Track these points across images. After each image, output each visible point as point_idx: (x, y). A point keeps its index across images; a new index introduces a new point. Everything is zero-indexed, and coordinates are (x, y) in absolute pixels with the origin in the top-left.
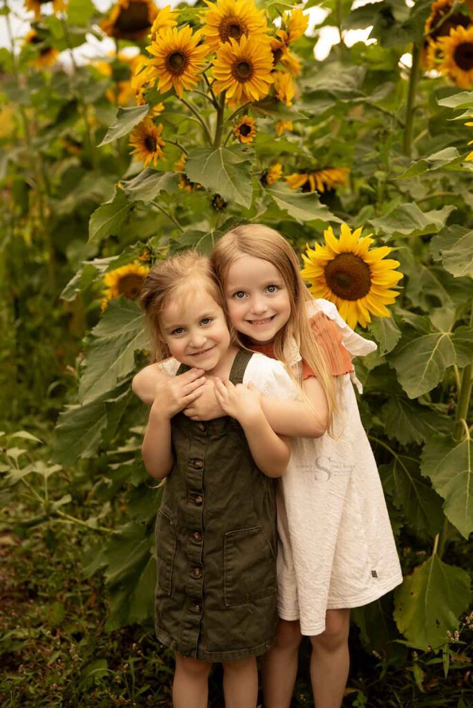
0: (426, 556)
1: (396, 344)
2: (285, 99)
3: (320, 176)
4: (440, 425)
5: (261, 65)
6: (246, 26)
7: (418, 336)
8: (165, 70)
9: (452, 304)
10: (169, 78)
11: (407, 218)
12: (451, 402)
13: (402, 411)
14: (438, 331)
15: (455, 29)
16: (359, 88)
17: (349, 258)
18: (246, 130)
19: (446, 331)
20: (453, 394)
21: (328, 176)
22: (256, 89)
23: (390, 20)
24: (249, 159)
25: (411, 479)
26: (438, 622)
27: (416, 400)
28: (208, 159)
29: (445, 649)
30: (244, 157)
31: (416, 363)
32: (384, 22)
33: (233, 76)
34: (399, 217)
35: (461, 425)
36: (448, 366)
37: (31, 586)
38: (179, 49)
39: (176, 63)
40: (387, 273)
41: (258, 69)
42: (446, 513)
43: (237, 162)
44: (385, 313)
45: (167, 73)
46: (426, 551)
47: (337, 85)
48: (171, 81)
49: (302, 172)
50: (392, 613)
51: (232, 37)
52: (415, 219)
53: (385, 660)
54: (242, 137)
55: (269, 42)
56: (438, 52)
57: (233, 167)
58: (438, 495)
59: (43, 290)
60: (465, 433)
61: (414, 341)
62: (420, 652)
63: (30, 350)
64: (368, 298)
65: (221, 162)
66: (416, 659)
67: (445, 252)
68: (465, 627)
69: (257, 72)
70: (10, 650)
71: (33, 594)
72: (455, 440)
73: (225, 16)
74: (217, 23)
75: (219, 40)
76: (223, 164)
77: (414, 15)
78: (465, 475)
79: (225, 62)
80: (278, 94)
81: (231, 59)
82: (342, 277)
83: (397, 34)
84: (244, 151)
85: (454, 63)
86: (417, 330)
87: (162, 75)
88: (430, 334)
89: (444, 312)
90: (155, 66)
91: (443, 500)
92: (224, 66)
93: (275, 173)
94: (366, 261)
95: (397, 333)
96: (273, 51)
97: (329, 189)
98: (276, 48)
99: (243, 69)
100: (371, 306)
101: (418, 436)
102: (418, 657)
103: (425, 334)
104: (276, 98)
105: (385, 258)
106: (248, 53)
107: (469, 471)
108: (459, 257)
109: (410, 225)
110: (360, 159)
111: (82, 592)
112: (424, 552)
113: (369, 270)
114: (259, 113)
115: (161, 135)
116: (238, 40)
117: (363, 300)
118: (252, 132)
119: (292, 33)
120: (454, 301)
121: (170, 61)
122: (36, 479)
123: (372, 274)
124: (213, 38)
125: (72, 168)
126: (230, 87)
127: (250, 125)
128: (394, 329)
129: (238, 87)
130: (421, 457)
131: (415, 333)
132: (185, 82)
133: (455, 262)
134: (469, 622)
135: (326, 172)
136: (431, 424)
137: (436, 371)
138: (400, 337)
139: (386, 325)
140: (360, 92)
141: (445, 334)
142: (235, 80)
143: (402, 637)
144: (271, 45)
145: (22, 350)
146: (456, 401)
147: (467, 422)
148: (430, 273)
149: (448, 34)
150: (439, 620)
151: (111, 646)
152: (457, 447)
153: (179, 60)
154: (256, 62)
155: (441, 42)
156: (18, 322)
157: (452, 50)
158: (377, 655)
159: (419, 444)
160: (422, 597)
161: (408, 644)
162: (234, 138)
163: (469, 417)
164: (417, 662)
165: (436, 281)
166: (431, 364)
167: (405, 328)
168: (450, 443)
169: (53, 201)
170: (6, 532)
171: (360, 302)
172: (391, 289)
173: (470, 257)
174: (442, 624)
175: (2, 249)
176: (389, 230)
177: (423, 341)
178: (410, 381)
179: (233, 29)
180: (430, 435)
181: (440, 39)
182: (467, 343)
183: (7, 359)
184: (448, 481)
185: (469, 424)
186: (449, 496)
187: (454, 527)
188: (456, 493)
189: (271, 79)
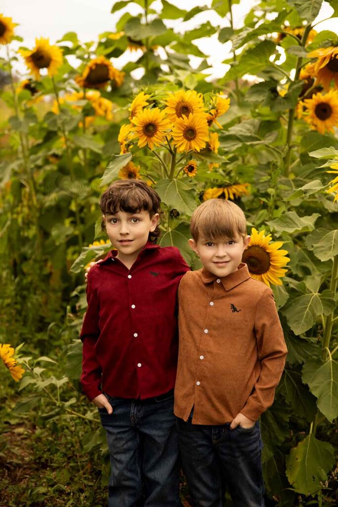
0: (306, 434)
1: (286, 301)
2: (214, 149)
3: (231, 189)
4: (314, 351)
5: (201, 130)
6: (192, 107)
7: (299, 296)
8: (142, 134)
9: (318, 273)
10: (145, 139)
11: (290, 221)
12: (318, 336)
13: (289, 342)
14: (311, 292)
15: (316, 95)
16: (255, 134)
17: (257, 249)
18: (191, 169)
19: (315, 293)
20: (320, 331)
21: (236, 189)
22: (199, 145)
23: (276, 94)
24: (194, 188)
25: (295, 384)
26: (314, 478)
27: (299, 336)
28: (168, 187)
29: (319, 493)
30: (191, 186)
31: (298, 313)
32: (272, 96)
33: (184, 137)
34: (285, 220)
35: (325, 351)
36: (318, 315)
37: (43, 460)
38: (152, 122)
39: (150, 130)
40: (280, 257)
41: (199, 133)
42: (318, 407)
43: (187, 189)
44: (279, 283)
45: (144, 136)
46: (305, 431)
47: (241, 131)
48: (146, 140)
49: (220, 186)
50: (285, 472)
51: (184, 114)
52: (295, 221)
53: (280, 502)
54: (189, 173)
55: (206, 117)
56: (305, 109)
57: (184, 192)
58: (313, 395)
59: (33, 257)
60: (328, 355)
61: (296, 298)
62: (303, 496)
63: (24, 298)
64: (268, 273)
65: (176, 188)
66: (301, 501)
67: (315, 245)
68: (331, 479)
69: (199, 134)
70: (36, 501)
71: (45, 466)
72: (323, 361)
73: (179, 102)
74: (174, 106)
75: (176, 116)
76: (177, 190)
77: (290, 91)
78: (329, 383)
79: (179, 129)
80: (210, 146)
81: (183, 127)
82: (252, 260)
83: (280, 103)
84: (190, 182)
85: (315, 116)
86: (298, 292)
87: (141, 136)
88: (306, 295)
89: (313, 278)
90: (136, 131)
91: (316, 399)
92: (179, 131)
93: (208, 194)
94: (267, 251)
95: (286, 295)
96: (208, 122)
97: (237, 197)
98: (210, 119)
99: (190, 133)
100: (270, 279)
101: (300, 359)
102: (302, 499)
103: (303, 294)
104: (209, 149)
105: (279, 249)
106: (193, 123)
107: (332, 380)
108: (323, 249)
109: (291, 226)
110: (258, 180)
111: (80, 462)
112: (304, 432)
113: (269, 256)
114: (199, 158)
115: (139, 172)
116: (187, 116)
117: (265, 274)
118: (195, 170)
119: (219, 111)
120: (319, 271)
121: (146, 128)
123: (271, 259)
124: (173, 115)
126: (182, 144)
127: (194, 166)
128: (285, 292)
129: (187, 143)
130: (302, 371)
131: (297, 294)
132: (154, 141)
133: (321, 251)
134: (334, 475)
136: (307, 350)
137: (311, 317)
138: (289, 297)
139: (279, 289)
140: (257, 136)
141: (315, 294)
142: (185, 140)
143: (291, 487)
144: (207, 118)
145: (19, 299)
146: (322, 335)
147: (329, 349)
148: (303, 252)
149: (311, 98)
150: (315, 477)
151: (105, 496)
152: (324, 365)
153: (151, 128)
154: (199, 129)
155: (306, 103)
156: (17, 280)
157: (315, 107)
158: (276, 499)
159: (301, 363)
160: (303, 462)
161: (296, 491)
162: (184, 173)
163: (331, 345)
164: (301, 503)
165: (307, 257)
166: (308, 314)
167: (292, 291)
168: (319, 362)
169: (41, 196)
170: (19, 425)
171: (264, 276)
172: (282, 268)
173: (330, 248)
174: (317, 478)
175: (5, 229)
176: (280, 229)
177: (302, 299)
178: (295, 324)
179: (184, 109)
180: (307, 358)
181: (306, 100)
182: (329, 301)
183: (8, 305)
184: (318, 387)
185: (331, 350)
186: (320, 396)
187: (321, 415)
188: (324, 394)
189: (207, 139)
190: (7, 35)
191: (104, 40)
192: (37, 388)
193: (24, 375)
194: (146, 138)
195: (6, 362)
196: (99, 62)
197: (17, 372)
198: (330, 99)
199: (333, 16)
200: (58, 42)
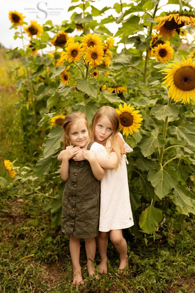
1: (141, 140)
2: (107, 65)
3: (118, 89)
4: (154, 165)
6: (95, 43)
8: (70, 55)
9: (158, 128)
11: (144, 102)
12: (157, 158)
13: (142, 161)
14: (154, 137)
15: (159, 45)
16: (130, 62)
17: (127, 114)
18: (95, 74)
19: (156, 137)
20: (158, 156)
21: (120, 89)
22: (99, 62)
23: (140, 41)
25: (145, 181)
26: (152, 225)
27: (146, 158)
28: (84, 83)
29: (154, 233)
30: (95, 82)
31: (147, 146)
32: (138, 42)
33: (91, 57)
34: (142, 101)
35: (160, 165)
36: (156, 147)
37: (28, 214)
38: (75, 49)
40: (138, 118)
42: (155, 192)
43: (93, 84)
44: (137, 131)
46: (149, 204)
47: (124, 61)
48: (72, 59)
49: (112, 87)
51: (91, 46)
52: (147, 102)
53: (136, 237)
54: (94, 76)
56: (154, 52)
57: (91, 85)
58: (153, 187)
59: (32, 123)
60: (161, 168)
61: (146, 139)
62: (147, 234)
63: (28, 142)
64: (132, 126)
67: (155, 112)
68: (160, 226)
69: (99, 56)
70: (22, 233)
71: (29, 217)
72: (158, 170)
73: (89, 39)
74: (87, 42)
75: (87, 46)
76: (88, 84)
77: (147, 40)
78: (161, 181)
79: (89, 53)
81: (91, 52)
82: (124, 119)
83: (141, 46)
84: (95, 80)
85: (159, 55)
87: (70, 57)
88: (151, 137)
89: (155, 131)
90: (68, 54)
93: (104, 87)
94: (132, 115)
95: (141, 137)
96: (104, 50)
97: (121, 93)
99: (95, 55)
100: (133, 129)
101: (147, 168)
103: (149, 137)
104: (105, 64)
105: (138, 114)
106: (96, 50)
107: (162, 179)
108: (159, 114)
109: (145, 104)
110: (130, 84)
111: (44, 216)
113: (132, 117)
114: (99, 69)
115: (69, 75)
116: (93, 47)
118: (97, 75)
119: (109, 45)
121: (72, 53)
122: (30, 181)
123: (134, 119)
125: (42, 86)
126: (91, 61)
127: (97, 73)
129: (93, 61)
130: (148, 175)
131: (147, 137)
132: (77, 59)
133: (158, 115)
135: (120, 87)
136: (151, 165)
137: (153, 148)
139: (138, 134)
142: (92, 59)
143: (141, 230)
144: (103, 48)
145: (25, 142)
146: (159, 158)
148: (151, 119)
149: (157, 46)
151: (53, 232)
152: (159, 172)
153: (75, 53)
154: (99, 53)
156: (25, 133)
157: (159, 51)
158: (134, 235)
159: (147, 171)
160: (147, 218)
161: (143, 232)
162: (92, 77)
163: (162, 163)
164: (146, 237)
165: (153, 121)
166: (151, 147)
167: (144, 135)
168: (156, 171)
169: (36, 96)
170: (21, 198)
171: (130, 127)
172: (139, 123)
173: (163, 114)
174: (153, 226)
175: (20, 111)
176: (139, 105)
177: (149, 140)
178: (144, 152)
179: (91, 43)
180: (151, 168)
181: (155, 48)
182: (162, 140)
183: (21, 145)
184: (156, 182)
185: (163, 165)
186: (156, 187)
187: (157, 196)
188: (158, 186)
189: (103, 59)
190: (20, 21)
191: (64, 24)
192: (22, 181)
193: (16, 175)
194: (72, 57)
195: (7, 169)
196: (61, 33)
197: (13, 173)
198: (166, 47)
199: (168, 4)
200: (44, 25)
